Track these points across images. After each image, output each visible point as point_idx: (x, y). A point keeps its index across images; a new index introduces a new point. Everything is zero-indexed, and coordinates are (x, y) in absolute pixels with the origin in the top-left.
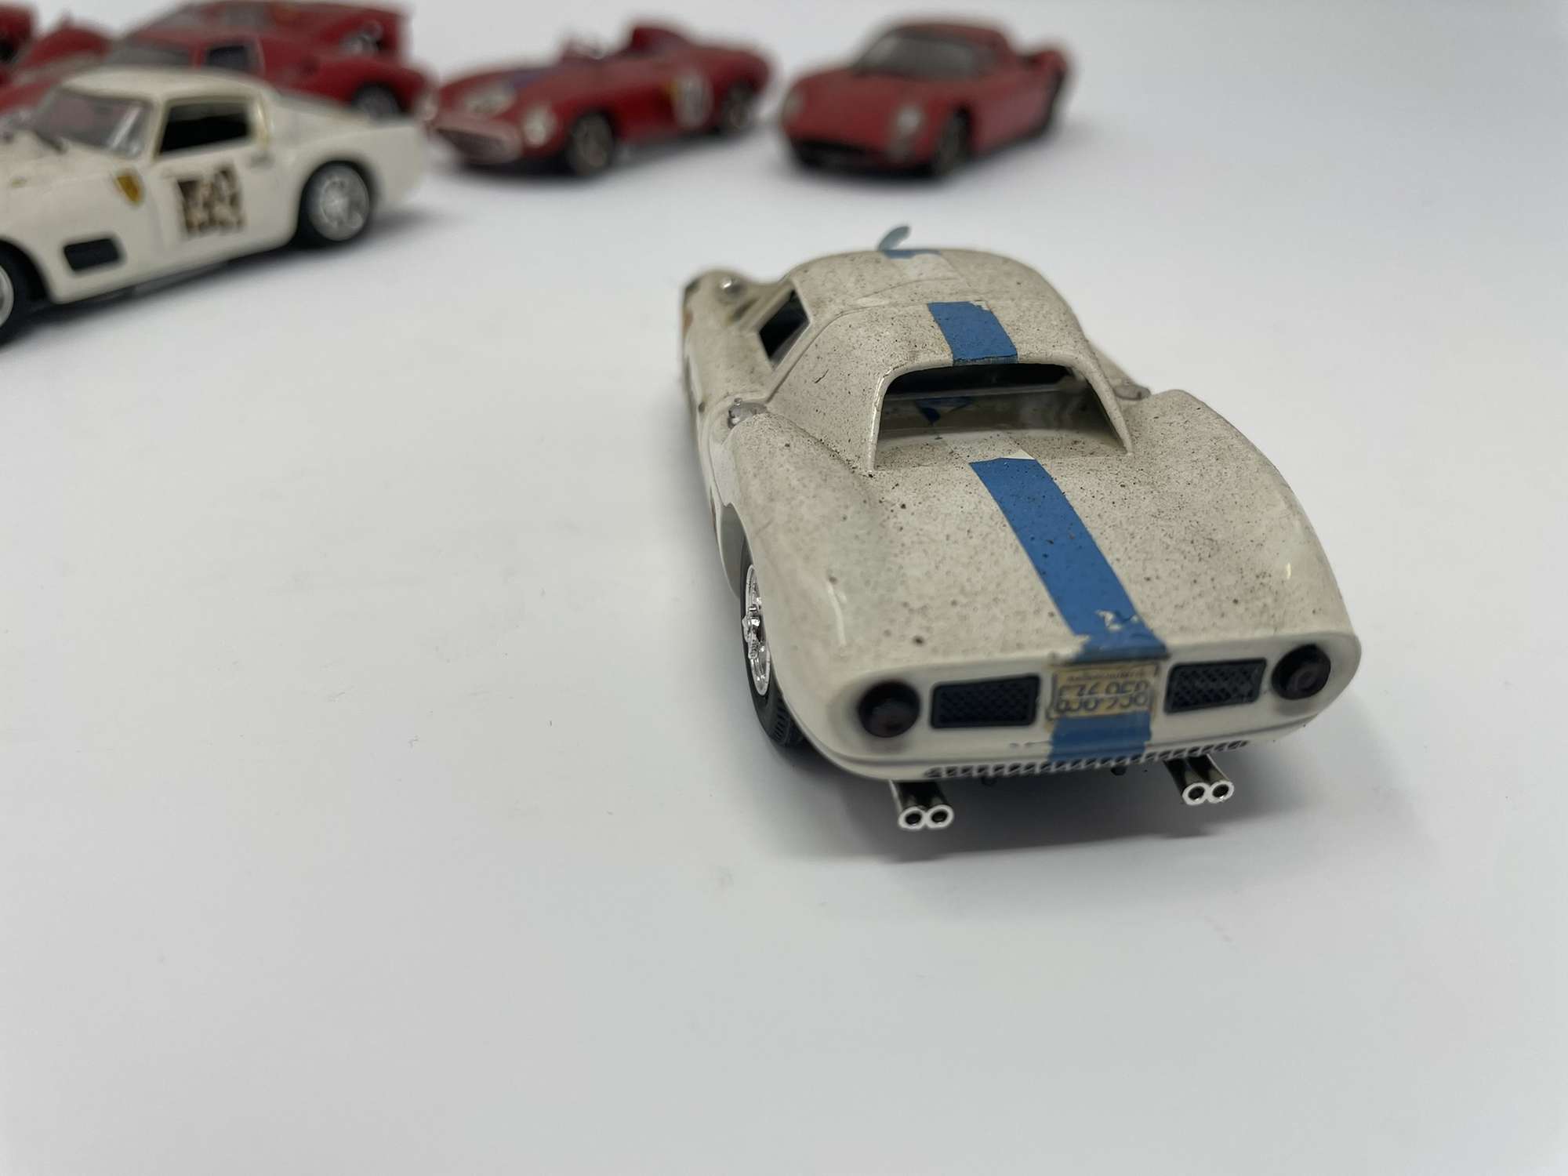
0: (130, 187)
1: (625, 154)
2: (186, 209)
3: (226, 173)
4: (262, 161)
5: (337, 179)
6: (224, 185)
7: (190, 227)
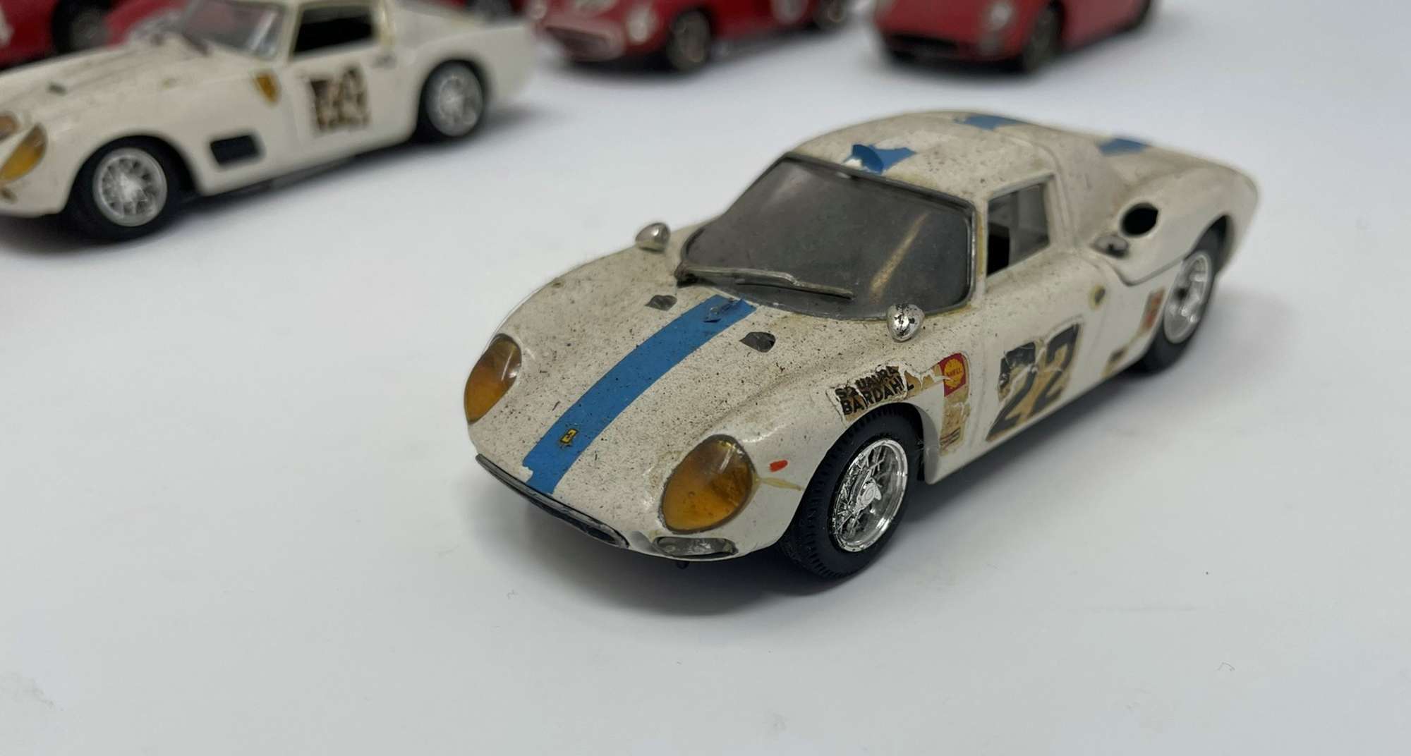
0: (268, 86)
1: (722, 50)
2: (318, 108)
3: (353, 73)
4: (385, 61)
5: (453, 77)
6: (351, 84)
7: (321, 124)
